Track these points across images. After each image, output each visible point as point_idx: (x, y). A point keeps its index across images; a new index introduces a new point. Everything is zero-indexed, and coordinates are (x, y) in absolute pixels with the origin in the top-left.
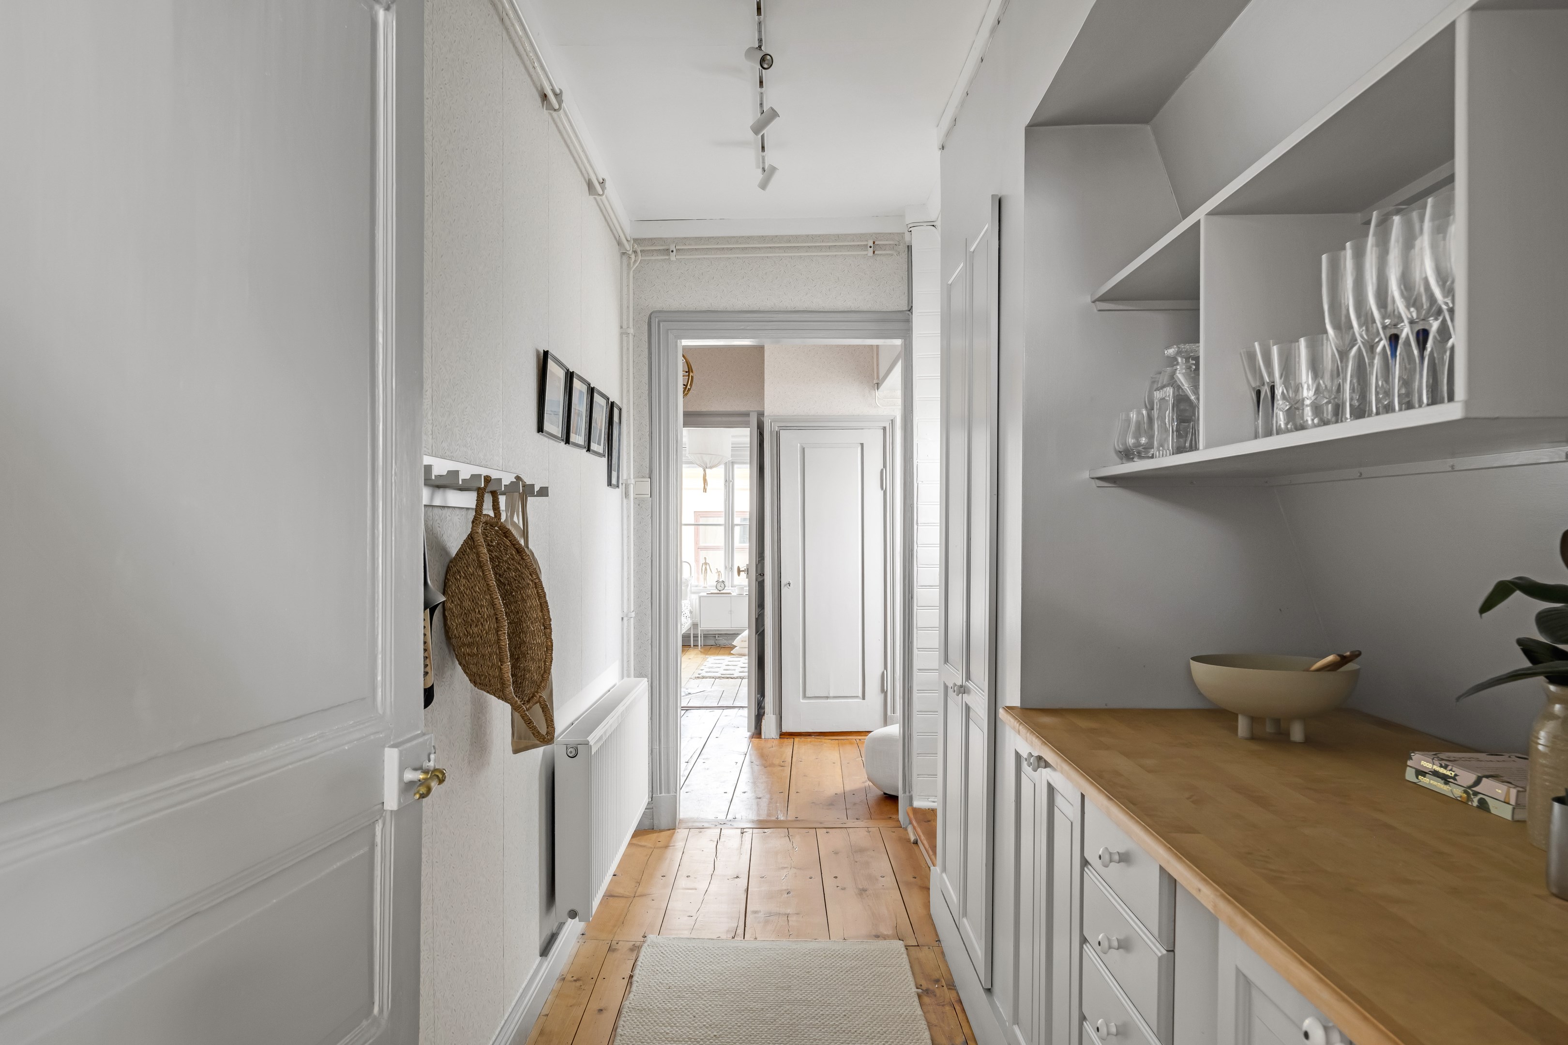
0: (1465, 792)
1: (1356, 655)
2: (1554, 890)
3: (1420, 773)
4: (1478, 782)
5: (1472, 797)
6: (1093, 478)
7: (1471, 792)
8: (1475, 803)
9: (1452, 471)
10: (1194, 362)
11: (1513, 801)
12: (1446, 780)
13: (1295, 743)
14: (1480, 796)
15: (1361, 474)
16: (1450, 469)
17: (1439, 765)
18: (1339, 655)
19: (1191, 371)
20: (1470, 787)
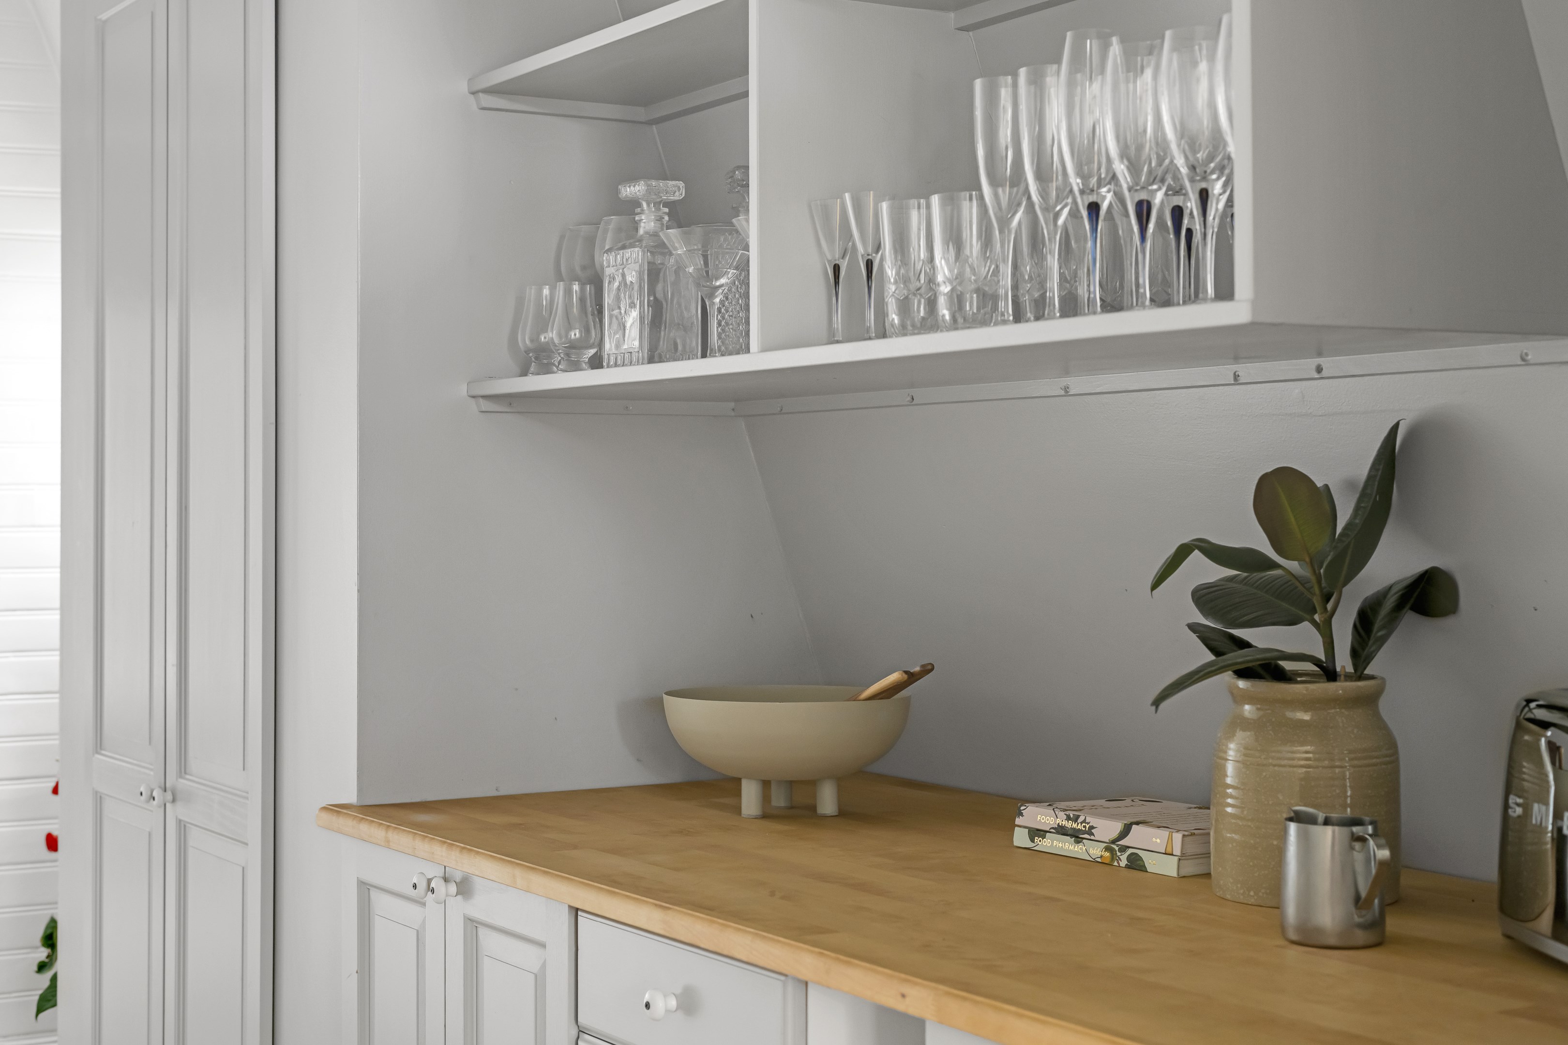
0: (1107, 849)
1: (927, 670)
2: (1293, 936)
3: (1036, 833)
4: (1126, 831)
5: (1119, 854)
6: (474, 397)
7: (1117, 848)
8: (1124, 862)
9: (1064, 396)
10: (666, 210)
11: (1177, 851)
12: (1078, 837)
13: (825, 817)
14: (1130, 851)
15: (913, 399)
16: (1063, 393)
17: (1065, 817)
18: (906, 672)
19: (662, 224)
20: (1114, 842)
